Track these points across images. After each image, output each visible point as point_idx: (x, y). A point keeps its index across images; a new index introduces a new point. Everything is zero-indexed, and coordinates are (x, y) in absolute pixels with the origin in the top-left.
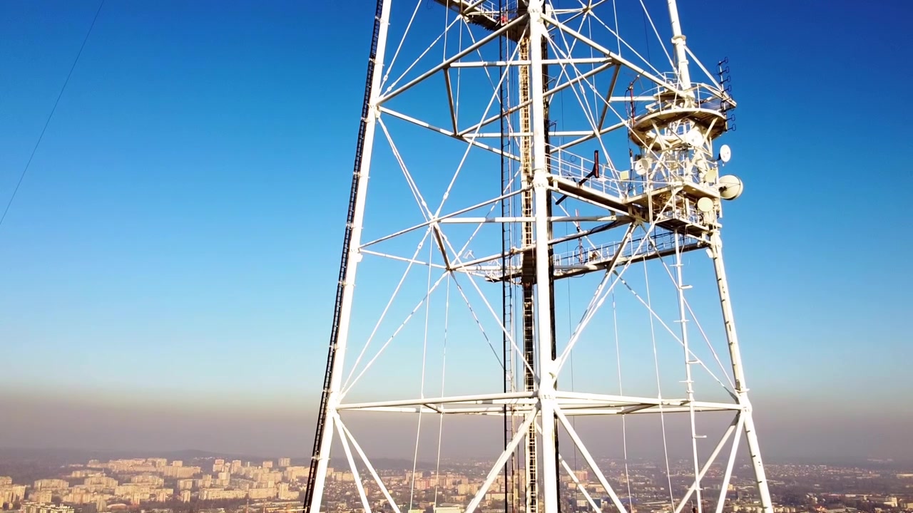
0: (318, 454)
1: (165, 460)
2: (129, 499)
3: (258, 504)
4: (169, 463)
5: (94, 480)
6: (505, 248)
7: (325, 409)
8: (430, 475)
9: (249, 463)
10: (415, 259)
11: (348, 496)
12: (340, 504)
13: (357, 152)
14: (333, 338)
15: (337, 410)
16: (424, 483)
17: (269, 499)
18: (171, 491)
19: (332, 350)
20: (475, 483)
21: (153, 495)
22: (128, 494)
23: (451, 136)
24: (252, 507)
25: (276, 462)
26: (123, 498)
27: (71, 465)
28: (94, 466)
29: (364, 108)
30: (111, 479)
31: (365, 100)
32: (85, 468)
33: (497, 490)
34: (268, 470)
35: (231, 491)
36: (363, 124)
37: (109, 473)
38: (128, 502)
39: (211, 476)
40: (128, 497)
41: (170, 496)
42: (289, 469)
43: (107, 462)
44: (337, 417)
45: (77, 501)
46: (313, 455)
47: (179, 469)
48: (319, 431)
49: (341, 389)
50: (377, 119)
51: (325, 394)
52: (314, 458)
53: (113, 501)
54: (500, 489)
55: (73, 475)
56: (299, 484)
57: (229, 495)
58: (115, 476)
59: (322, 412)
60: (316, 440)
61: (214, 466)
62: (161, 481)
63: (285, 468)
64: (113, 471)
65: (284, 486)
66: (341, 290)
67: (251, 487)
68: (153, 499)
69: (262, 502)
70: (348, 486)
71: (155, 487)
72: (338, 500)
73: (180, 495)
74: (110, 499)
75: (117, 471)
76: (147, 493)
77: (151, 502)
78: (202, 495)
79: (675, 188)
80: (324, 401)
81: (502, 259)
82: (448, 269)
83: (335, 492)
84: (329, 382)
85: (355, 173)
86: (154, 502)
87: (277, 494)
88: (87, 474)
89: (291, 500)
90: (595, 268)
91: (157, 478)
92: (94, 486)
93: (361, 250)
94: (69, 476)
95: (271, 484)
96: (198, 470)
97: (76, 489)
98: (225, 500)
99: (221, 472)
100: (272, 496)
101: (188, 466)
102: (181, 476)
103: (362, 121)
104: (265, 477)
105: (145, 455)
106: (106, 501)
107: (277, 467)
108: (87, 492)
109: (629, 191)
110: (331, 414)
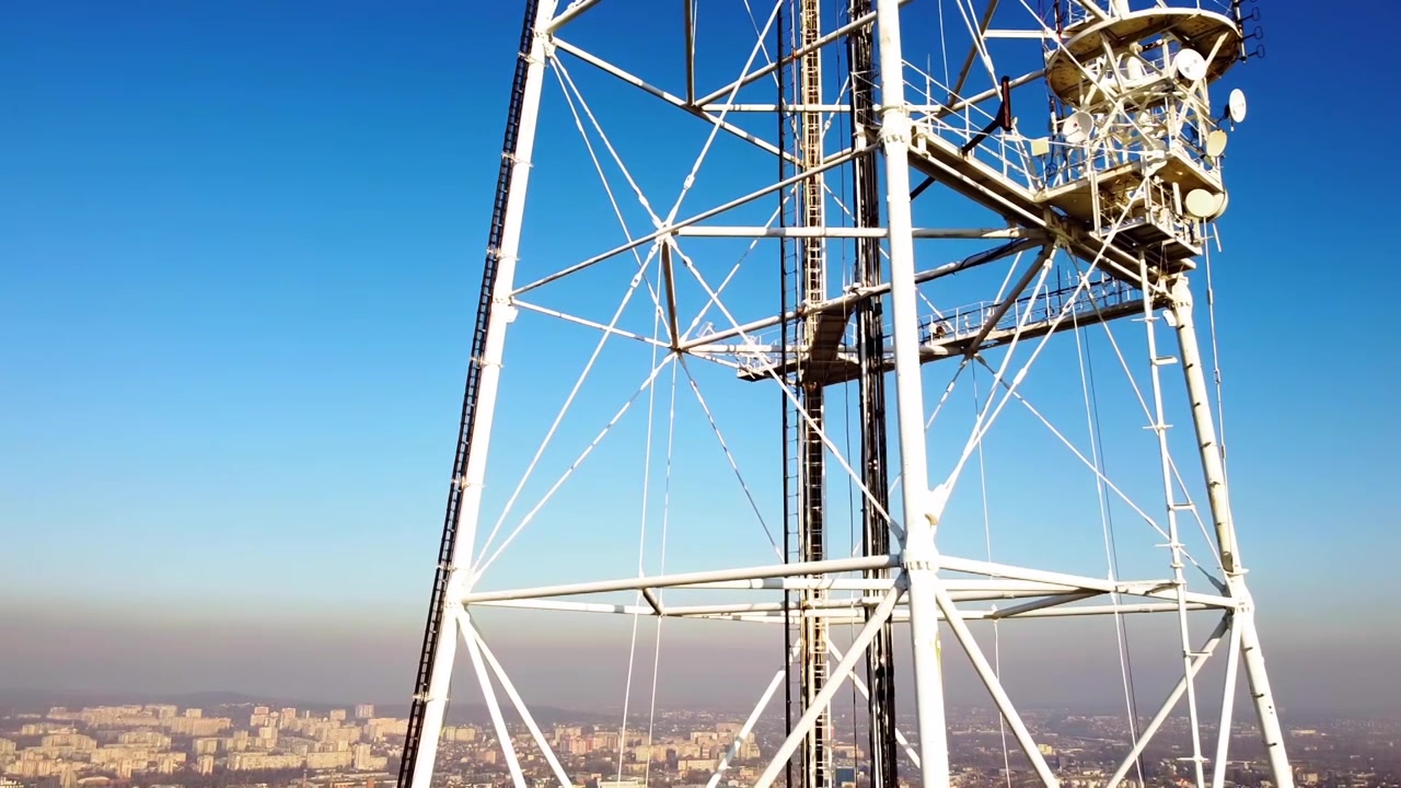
0: (426, 689)
1: (174, 708)
2: (115, 770)
3: (321, 777)
4: (180, 713)
5: (58, 739)
6: (787, 305)
7: (441, 602)
8: (592, 731)
9: (308, 712)
10: (614, 327)
11: (463, 764)
12: (452, 778)
13: (510, 115)
14: (460, 465)
15: (465, 605)
16: (583, 744)
17: (339, 769)
18: (182, 757)
19: (456, 488)
20: (662, 743)
21: (152, 764)
22: (112, 761)
23: (681, 107)
24: (312, 781)
25: (351, 712)
26: (104, 768)
27: (20, 716)
28: (58, 717)
29: (524, 35)
30: (85, 739)
31: (526, 21)
32: (43, 720)
33: (697, 755)
34: (338, 724)
35: (279, 757)
36: (522, 65)
37: (82, 728)
38: (112, 775)
39: (247, 733)
40: (112, 766)
41: (181, 764)
42: (372, 722)
43: (79, 710)
44: (464, 618)
45: (29, 771)
46: (417, 692)
47: (197, 722)
48: (429, 646)
49: (472, 565)
50: (548, 59)
51: (441, 574)
52: (419, 697)
53: (88, 773)
54: (701, 752)
55: (24, 731)
56: (387, 745)
57: (277, 763)
58: (92, 734)
59: (435, 608)
60: (422, 663)
61: (253, 717)
62: (167, 741)
63: (365, 721)
64: (90, 724)
65: (364, 749)
66: (475, 374)
67: (311, 750)
68: (153, 769)
69: (328, 773)
70: (464, 748)
71: (156, 750)
72: (449, 771)
73: (196, 762)
74: (82, 770)
75: (96, 725)
76: (144, 760)
77: (149, 774)
78: (232, 764)
79: (1149, 164)
80: (439, 586)
81: (781, 325)
82: (675, 349)
83: (444, 758)
84: (450, 551)
85: (505, 155)
86: (155, 773)
87: (353, 760)
88: (46, 731)
89: (375, 771)
90: (944, 351)
91: (159, 736)
92: (57, 748)
93: (515, 301)
94: (15, 733)
95: (343, 745)
96: (227, 723)
97: (28, 754)
98: (269, 770)
99: (263, 726)
100: (344, 765)
101: (211, 717)
102: (198, 733)
103: (521, 60)
104: (333, 734)
105: (143, 701)
106: (76, 772)
107: (352, 718)
108: (46, 758)
109: (1048, 176)
110: (452, 612)
